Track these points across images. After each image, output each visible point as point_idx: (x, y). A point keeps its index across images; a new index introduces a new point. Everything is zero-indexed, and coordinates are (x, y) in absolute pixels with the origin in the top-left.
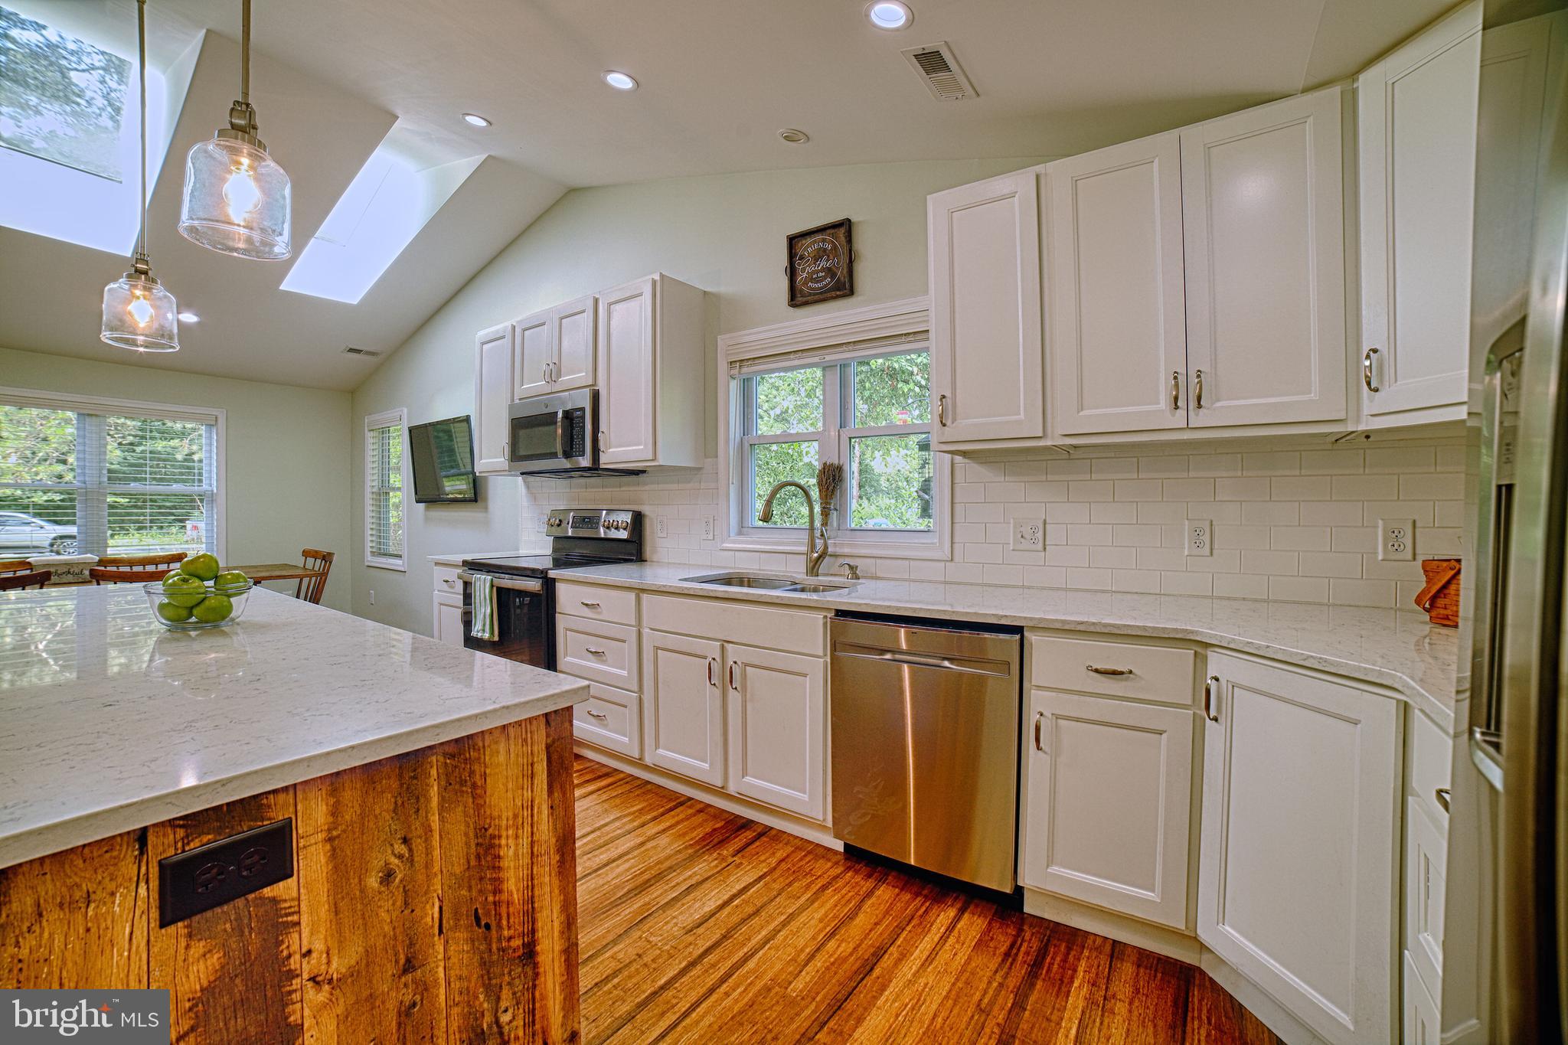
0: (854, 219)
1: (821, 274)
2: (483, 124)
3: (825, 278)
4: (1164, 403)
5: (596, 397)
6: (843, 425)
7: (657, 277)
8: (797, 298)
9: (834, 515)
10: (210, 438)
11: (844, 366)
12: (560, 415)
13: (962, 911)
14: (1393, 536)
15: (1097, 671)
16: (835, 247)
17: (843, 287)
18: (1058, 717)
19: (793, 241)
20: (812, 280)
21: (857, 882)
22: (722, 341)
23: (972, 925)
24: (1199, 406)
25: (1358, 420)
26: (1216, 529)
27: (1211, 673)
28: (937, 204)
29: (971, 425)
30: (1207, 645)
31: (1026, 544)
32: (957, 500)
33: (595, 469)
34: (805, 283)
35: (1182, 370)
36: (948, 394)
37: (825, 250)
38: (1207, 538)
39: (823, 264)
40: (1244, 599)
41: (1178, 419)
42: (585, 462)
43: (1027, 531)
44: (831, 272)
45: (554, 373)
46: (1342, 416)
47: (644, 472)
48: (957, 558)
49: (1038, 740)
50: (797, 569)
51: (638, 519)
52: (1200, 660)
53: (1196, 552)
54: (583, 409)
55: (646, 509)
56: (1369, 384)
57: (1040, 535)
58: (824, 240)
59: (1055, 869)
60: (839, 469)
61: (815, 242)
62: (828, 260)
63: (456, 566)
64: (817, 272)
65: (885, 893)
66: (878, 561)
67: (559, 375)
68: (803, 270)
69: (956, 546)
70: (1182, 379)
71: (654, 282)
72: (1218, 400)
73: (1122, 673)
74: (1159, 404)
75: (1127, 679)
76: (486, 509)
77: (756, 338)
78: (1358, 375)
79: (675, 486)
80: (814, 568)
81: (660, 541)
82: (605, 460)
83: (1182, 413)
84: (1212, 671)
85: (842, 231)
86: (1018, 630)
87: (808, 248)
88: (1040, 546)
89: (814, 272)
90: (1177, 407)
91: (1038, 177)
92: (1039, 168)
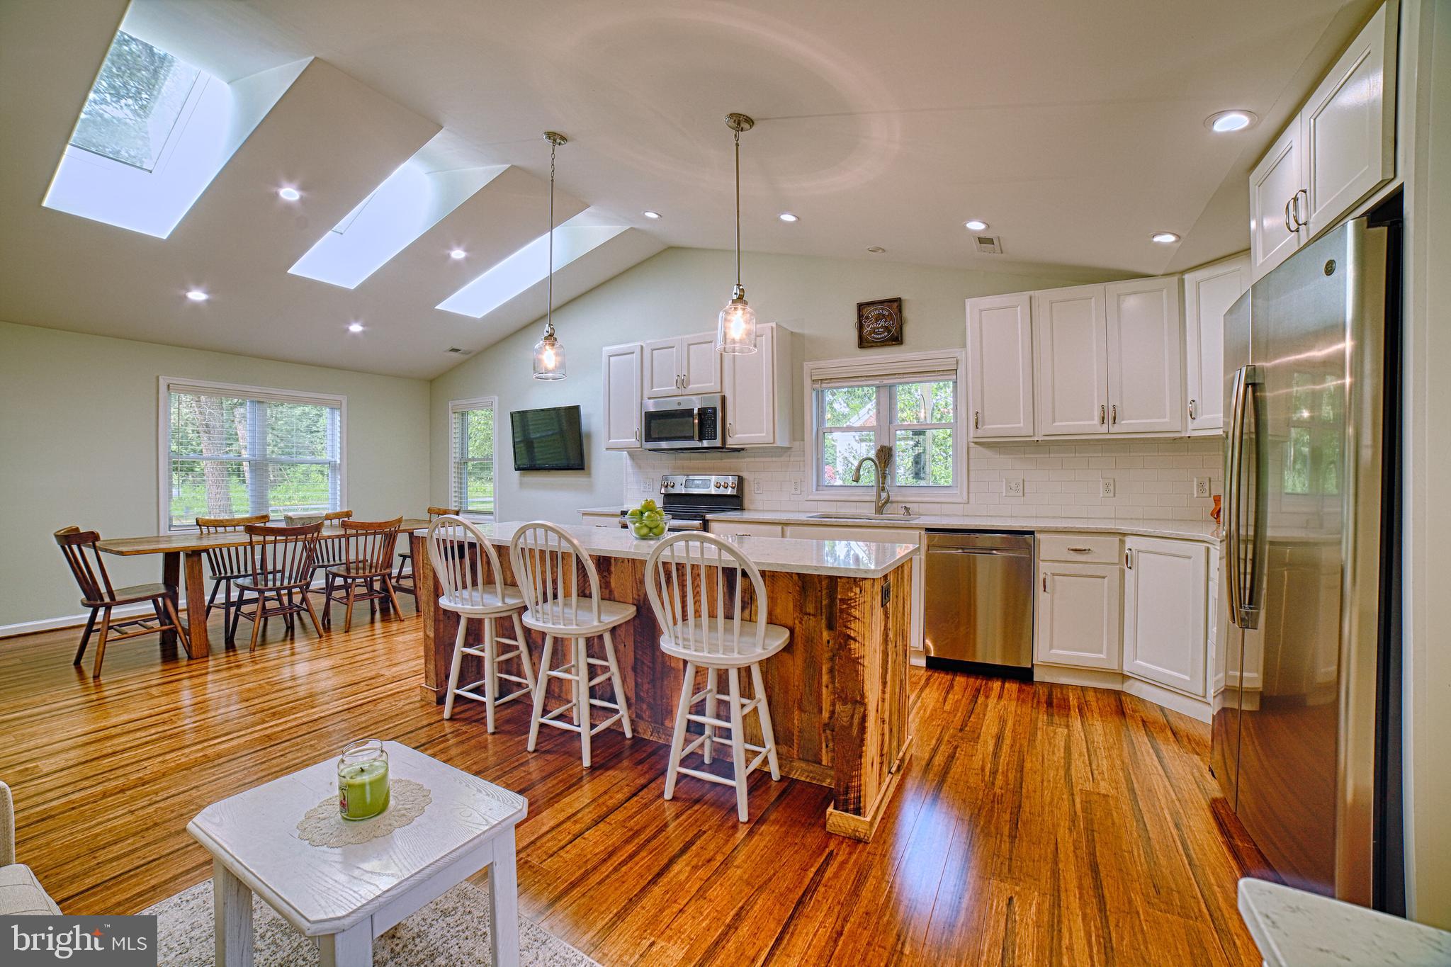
0: (903, 298)
1: (880, 330)
2: (656, 216)
3: (883, 332)
4: (1096, 421)
5: (723, 399)
6: (891, 423)
7: (774, 325)
8: (863, 343)
9: (889, 477)
10: (333, 419)
11: (891, 386)
12: (696, 411)
13: (1003, 683)
14: (1201, 485)
15: (1072, 550)
16: (890, 314)
17: (896, 339)
18: (1053, 575)
19: (861, 307)
20: (874, 333)
21: (940, 678)
22: (808, 366)
23: (1012, 687)
24: (1114, 423)
25: (1186, 431)
26: (1117, 484)
27: (1127, 547)
28: (973, 306)
29: (993, 428)
30: (1125, 534)
31: (1013, 493)
32: (971, 468)
33: (723, 447)
34: (870, 334)
35: (1106, 404)
36: (980, 411)
37: (884, 315)
38: (1112, 488)
39: (882, 323)
40: (1132, 519)
41: (1104, 428)
42: (717, 443)
43: (1013, 485)
44: (887, 329)
45: (682, 383)
46: (1179, 429)
47: (743, 449)
48: (971, 502)
49: (1045, 586)
50: (869, 510)
51: (741, 480)
52: (1122, 542)
53: (1107, 495)
54: (715, 409)
55: (745, 475)
56: (1191, 415)
57: (1021, 487)
58: (883, 309)
59: (1053, 651)
60: (890, 449)
61: (876, 309)
62: (885, 322)
63: (613, 515)
64: (878, 328)
65: (960, 680)
66: (921, 505)
67: (689, 383)
68: (868, 326)
69: (971, 495)
70: (1106, 409)
71: (772, 328)
72: (1123, 420)
73: (1085, 550)
74: (1093, 420)
75: (1088, 553)
76: (589, 475)
77: (834, 365)
78: (1186, 410)
79: (770, 459)
80: (880, 510)
81: (752, 496)
82: (731, 442)
83: (1105, 426)
84: (1128, 546)
85: (895, 305)
86: (1032, 533)
87: (872, 312)
88: (1021, 494)
89: (875, 328)
90: (1103, 423)
91: (1031, 298)
92: (1032, 293)
